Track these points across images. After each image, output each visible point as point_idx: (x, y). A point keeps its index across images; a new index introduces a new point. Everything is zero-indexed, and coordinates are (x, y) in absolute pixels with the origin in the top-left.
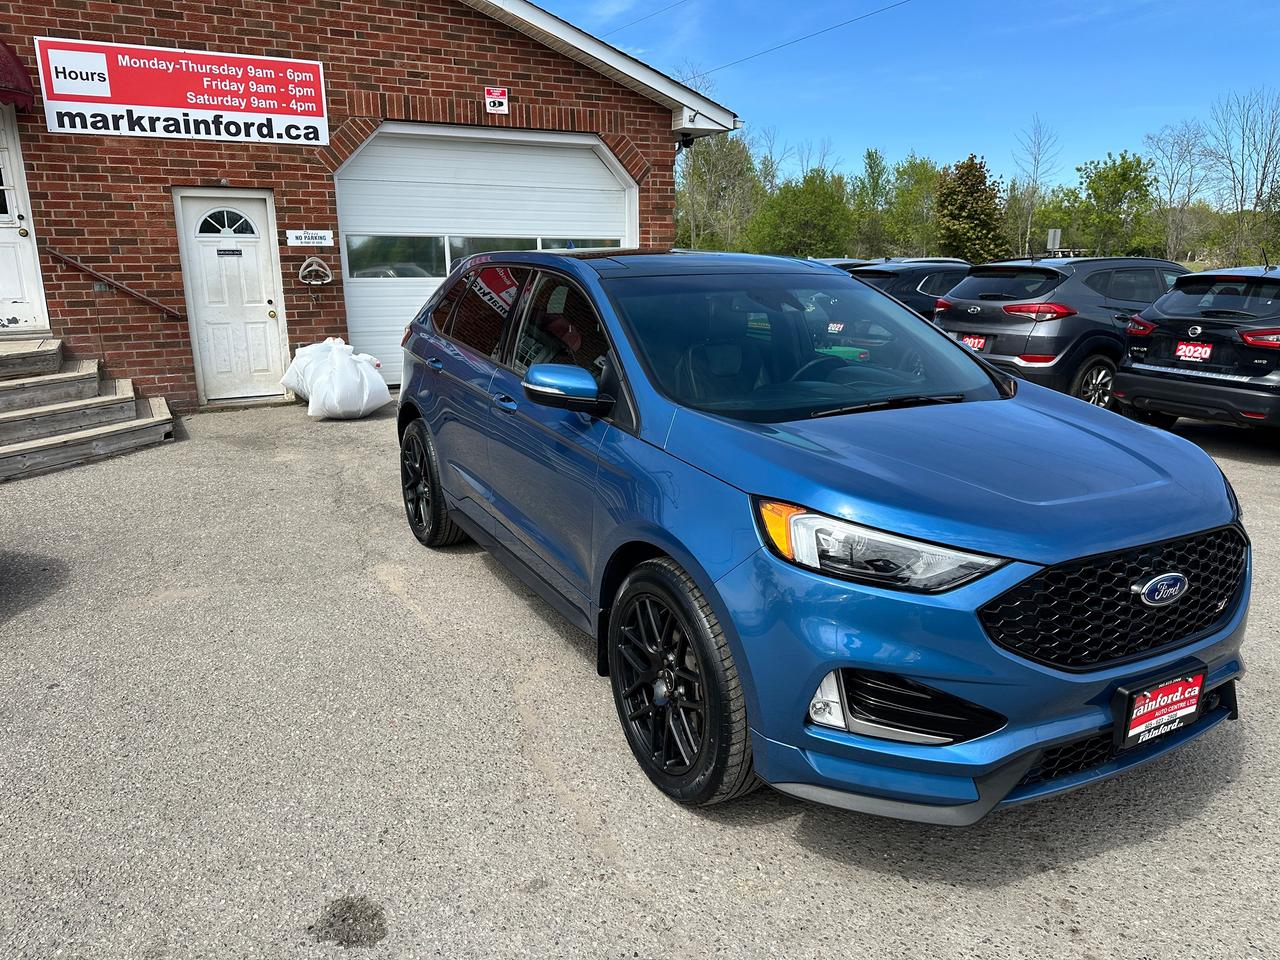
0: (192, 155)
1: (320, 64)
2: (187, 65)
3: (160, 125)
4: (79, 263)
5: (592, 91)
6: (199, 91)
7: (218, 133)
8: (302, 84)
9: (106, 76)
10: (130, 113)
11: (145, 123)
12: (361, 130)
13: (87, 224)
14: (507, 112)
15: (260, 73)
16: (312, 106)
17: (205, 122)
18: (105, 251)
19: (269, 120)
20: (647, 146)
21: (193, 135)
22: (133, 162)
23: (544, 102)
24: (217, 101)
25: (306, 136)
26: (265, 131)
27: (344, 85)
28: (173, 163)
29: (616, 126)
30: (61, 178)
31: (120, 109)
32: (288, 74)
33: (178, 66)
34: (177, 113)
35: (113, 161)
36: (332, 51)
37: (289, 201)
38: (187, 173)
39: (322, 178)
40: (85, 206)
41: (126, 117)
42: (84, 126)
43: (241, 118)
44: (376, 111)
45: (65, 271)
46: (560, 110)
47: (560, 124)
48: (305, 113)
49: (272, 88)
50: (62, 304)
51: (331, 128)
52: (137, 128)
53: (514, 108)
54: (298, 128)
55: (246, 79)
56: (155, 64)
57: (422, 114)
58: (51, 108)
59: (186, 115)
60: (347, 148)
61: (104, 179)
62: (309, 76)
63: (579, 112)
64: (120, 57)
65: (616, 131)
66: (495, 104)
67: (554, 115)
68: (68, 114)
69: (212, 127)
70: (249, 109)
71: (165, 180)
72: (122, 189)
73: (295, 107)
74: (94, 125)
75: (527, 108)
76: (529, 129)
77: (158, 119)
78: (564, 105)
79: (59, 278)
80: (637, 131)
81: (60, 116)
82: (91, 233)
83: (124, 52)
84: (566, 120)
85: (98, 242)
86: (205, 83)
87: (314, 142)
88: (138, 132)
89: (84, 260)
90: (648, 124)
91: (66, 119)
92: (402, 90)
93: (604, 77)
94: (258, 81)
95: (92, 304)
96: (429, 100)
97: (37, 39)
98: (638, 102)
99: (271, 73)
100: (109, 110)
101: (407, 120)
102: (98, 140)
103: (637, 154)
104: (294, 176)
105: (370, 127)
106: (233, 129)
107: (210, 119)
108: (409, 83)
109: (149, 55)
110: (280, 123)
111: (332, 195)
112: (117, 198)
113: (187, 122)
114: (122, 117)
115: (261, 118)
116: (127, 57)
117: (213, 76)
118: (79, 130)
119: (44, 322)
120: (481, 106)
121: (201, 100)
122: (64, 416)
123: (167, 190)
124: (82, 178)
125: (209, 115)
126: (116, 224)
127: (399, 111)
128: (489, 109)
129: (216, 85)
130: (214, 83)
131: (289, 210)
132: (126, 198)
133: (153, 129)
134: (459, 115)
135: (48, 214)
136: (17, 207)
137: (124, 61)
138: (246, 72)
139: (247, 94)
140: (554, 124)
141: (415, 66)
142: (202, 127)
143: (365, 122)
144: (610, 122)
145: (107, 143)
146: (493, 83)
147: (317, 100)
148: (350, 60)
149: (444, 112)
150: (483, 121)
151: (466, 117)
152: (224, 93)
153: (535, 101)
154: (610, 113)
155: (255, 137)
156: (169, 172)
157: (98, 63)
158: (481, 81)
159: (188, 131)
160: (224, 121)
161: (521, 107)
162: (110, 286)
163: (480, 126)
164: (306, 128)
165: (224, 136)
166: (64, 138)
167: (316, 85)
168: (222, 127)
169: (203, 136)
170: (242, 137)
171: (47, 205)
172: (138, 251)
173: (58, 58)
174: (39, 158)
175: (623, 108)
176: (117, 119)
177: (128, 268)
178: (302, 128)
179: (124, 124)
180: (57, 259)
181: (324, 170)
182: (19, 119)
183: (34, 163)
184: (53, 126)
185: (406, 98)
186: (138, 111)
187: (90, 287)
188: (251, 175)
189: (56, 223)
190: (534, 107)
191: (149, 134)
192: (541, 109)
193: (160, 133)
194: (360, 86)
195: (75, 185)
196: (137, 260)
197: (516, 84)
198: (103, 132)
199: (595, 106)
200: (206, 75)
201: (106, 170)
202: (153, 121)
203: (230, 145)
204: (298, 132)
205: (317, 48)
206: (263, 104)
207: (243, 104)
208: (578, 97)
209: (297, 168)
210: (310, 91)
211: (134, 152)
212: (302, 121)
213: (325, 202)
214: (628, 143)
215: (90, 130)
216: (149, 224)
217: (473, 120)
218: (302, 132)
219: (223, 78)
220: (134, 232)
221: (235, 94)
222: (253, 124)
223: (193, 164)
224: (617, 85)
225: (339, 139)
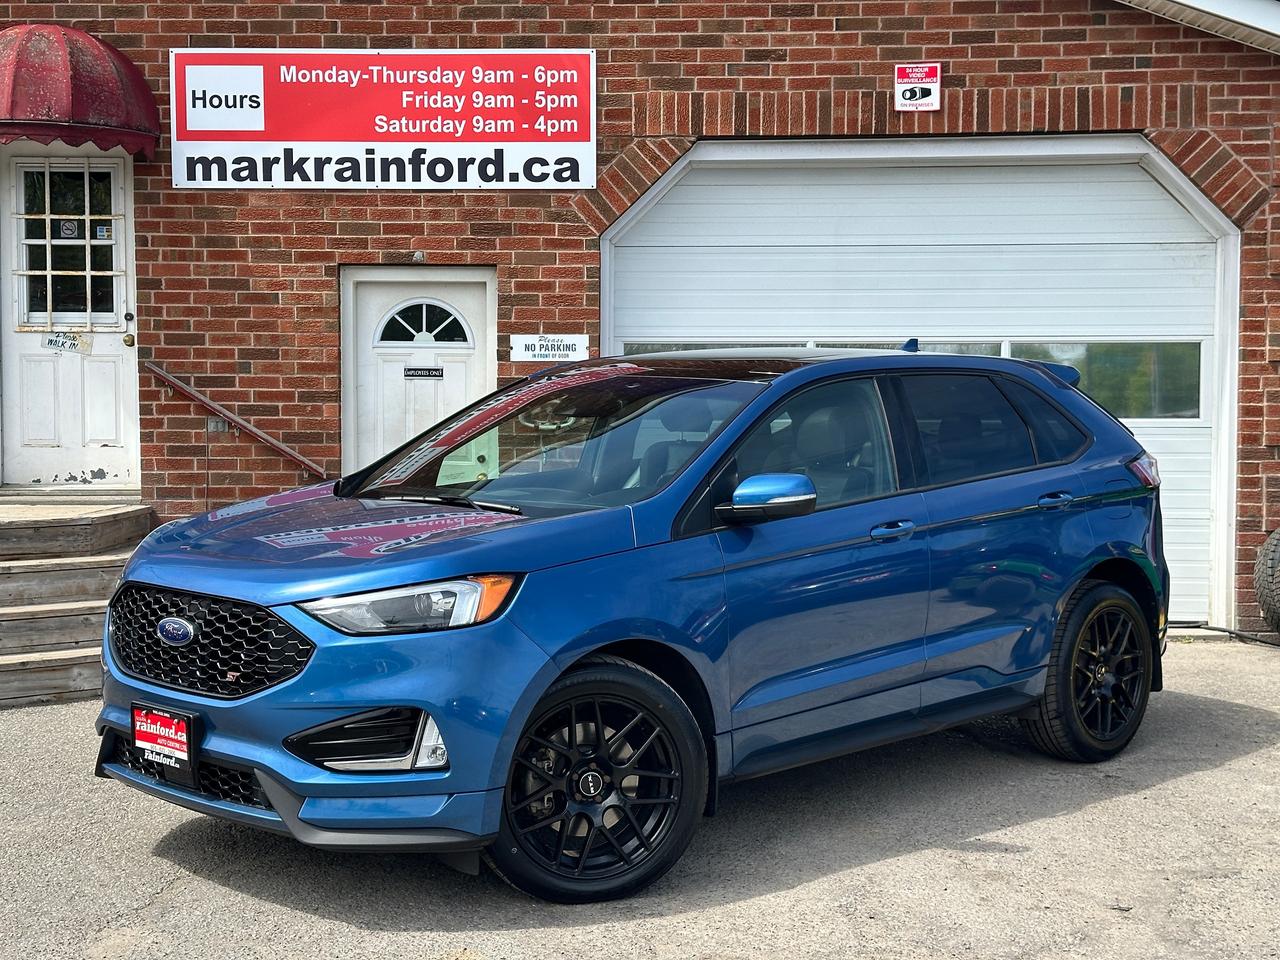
0: (374, 215)
1: (592, 53)
2: (380, 73)
3: (330, 170)
4: (192, 389)
5: (1130, 49)
6: (395, 113)
7: (417, 177)
8: (559, 89)
9: (261, 100)
10: (288, 153)
11: (309, 168)
12: (655, 159)
13: (210, 326)
14: (936, 106)
15: (492, 77)
16: (572, 124)
17: (399, 162)
18: (231, 368)
19: (499, 153)
20: (1263, 149)
21: (378, 183)
22: (285, 228)
23: (1018, 81)
24: (422, 126)
25: (558, 176)
26: (491, 170)
27: (631, 86)
28: (345, 228)
29: (1186, 114)
30: (183, 256)
31: (275, 149)
32: (537, 75)
33: (365, 77)
34: (356, 150)
35: (258, 228)
36: (615, 29)
37: (520, 286)
38: (363, 244)
39: (577, 244)
40: (210, 298)
41: (282, 161)
42: (222, 177)
43: (453, 152)
44: (682, 124)
45: (172, 399)
46: (1055, 94)
47: (1054, 119)
48: (559, 137)
49: (508, 100)
50: (159, 451)
51: (601, 160)
52: (296, 176)
53: (954, 99)
54: (544, 163)
55: (468, 88)
56: (333, 76)
57: (769, 123)
58: (182, 151)
59: (370, 151)
60: (627, 191)
61: (241, 256)
62: (571, 75)
63: (1098, 93)
64: (283, 69)
65: (1186, 122)
66: (913, 93)
67: (1040, 104)
68: (204, 161)
69: (409, 169)
70: (469, 136)
71: (329, 257)
72: (265, 272)
73: (543, 128)
74: (236, 175)
75: (983, 95)
76: (983, 134)
77: (328, 160)
78: (1063, 81)
79: (162, 410)
80: (1236, 120)
81: (191, 163)
82: (215, 340)
83: (288, 61)
84: (1069, 111)
85: (222, 354)
86: (405, 99)
87: (570, 185)
88: (297, 183)
89: (200, 382)
90: (1265, 104)
91: (199, 168)
92: (732, 84)
93: (1160, 20)
94: (488, 89)
95: (201, 451)
96: (783, 99)
97: (174, 51)
98: (1243, 62)
99: (508, 75)
100: (259, 151)
101: (740, 137)
102: (239, 197)
103: (1236, 166)
104: (533, 244)
105: (669, 153)
106: (440, 170)
107: (406, 155)
108: (748, 70)
109: (324, 63)
110: (516, 155)
111: (596, 273)
112: (258, 285)
113: (370, 163)
114: (277, 160)
115: (485, 150)
116: (293, 69)
117: (417, 88)
118: (215, 183)
119: (135, 482)
120: (885, 100)
121: (396, 126)
122: (52, 623)
123: (335, 272)
124: (212, 256)
125: (404, 150)
126: (250, 327)
127: (726, 121)
128: (901, 104)
129: (422, 101)
130: (418, 98)
131: (518, 300)
132: (271, 285)
133: (319, 177)
134: (839, 121)
135: (158, 311)
136: (126, 302)
137: (288, 74)
138: (469, 77)
139: (469, 112)
140: (1040, 119)
141: (762, 41)
142: (393, 169)
143: (662, 146)
144: (1171, 106)
145: (253, 201)
146: (912, 55)
147: (581, 114)
148: (643, 41)
149: (811, 116)
150: (888, 126)
151: (853, 122)
152: (431, 114)
153: (1003, 81)
154: (1171, 90)
155: (474, 180)
156: (337, 243)
157: (250, 80)
158: (886, 54)
159: (371, 177)
160: (428, 158)
161: (968, 96)
162: (230, 424)
163: (880, 136)
164: (559, 162)
165: (426, 183)
166: (193, 196)
167: (581, 89)
168: (424, 168)
169: (393, 184)
170: (453, 183)
171: (160, 298)
172: (278, 369)
173: (199, 78)
174: (155, 227)
175: (1203, 76)
176: (269, 163)
177: (260, 396)
178: (551, 161)
179: (278, 170)
180: (161, 381)
181: (585, 231)
182: (137, 171)
183: (149, 235)
184: (180, 179)
185: (741, 98)
186: (302, 149)
187: (201, 424)
188: (464, 244)
189: (168, 325)
190: (997, 94)
191: (313, 184)
192: (1012, 96)
193: (330, 182)
194: (659, 84)
195: (201, 267)
196: (274, 383)
197: (962, 53)
198: (248, 184)
199: (1140, 78)
200: (407, 86)
201: (247, 242)
202: (320, 163)
203: (433, 196)
204: (545, 169)
205: (590, 27)
206: (492, 127)
207: (460, 130)
208: (1096, 64)
209: (538, 230)
210: (571, 100)
211: (289, 214)
212: (552, 151)
213: (580, 286)
214: (1214, 144)
215: (231, 183)
216: (298, 327)
217: (866, 126)
218: (551, 169)
219: (432, 89)
220: (275, 339)
221: (448, 114)
222: (472, 161)
223: (374, 229)
224: (1189, 32)
225: (614, 177)
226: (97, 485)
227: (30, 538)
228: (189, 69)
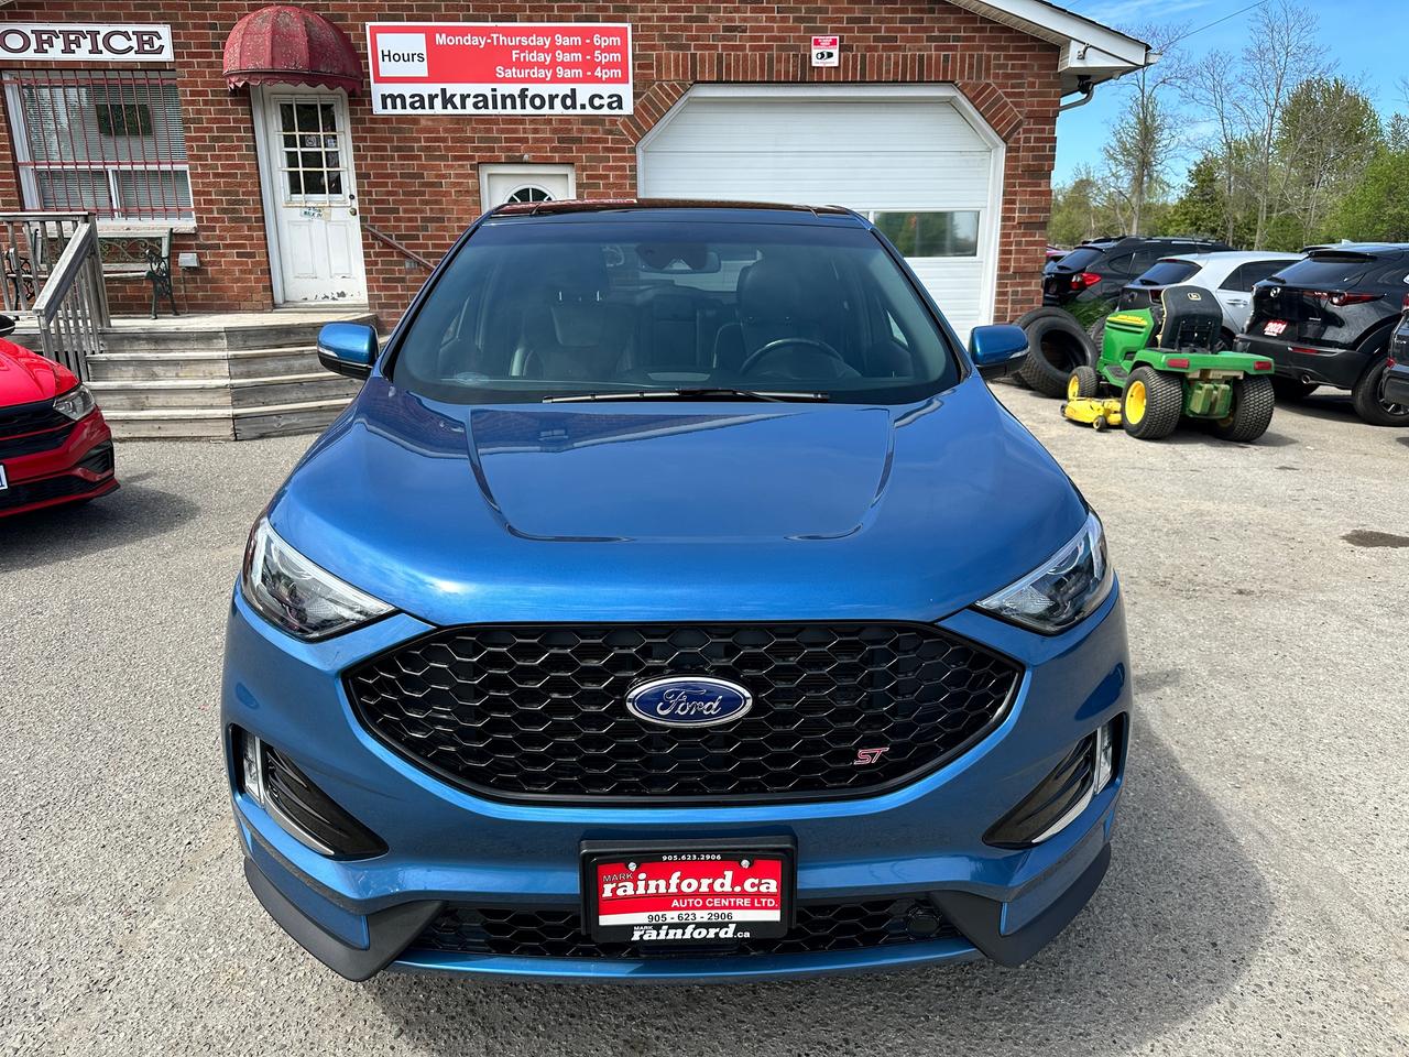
0: (498, 131)
1: (629, 26)
2: (498, 38)
3: (470, 102)
4: (394, 242)
5: (949, 30)
6: (508, 65)
7: (523, 107)
8: (609, 49)
9: (425, 57)
10: (444, 91)
11: (457, 100)
12: (668, 95)
13: (402, 202)
14: (836, 64)
15: (567, 41)
16: (618, 73)
17: (512, 97)
18: (416, 228)
19: (573, 91)
20: (1021, 95)
21: (500, 111)
22: (444, 140)
23: (884, 49)
24: (524, 73)
25: (610, 106)
26: (569, 102)
27: (653, 47)
28: (481, 140)
29: (979, 72)
30: (383, 158)
31: (435, 88)
32: (595, 40)
33: (489, 41)
34: (485, 89)
35: (427, 140)
36: (642, 11)
37: (589, 177)
38: (492, 149)
39: (623, 150)
40: (401, 185)
41: (440, 97)
42: (404, 107)
43: (545, 90)
44: (685, 73)
45: (382, 248)
46: (905, 57)
47: (904, 75)
48: (610, 81)
49: (578, 56)
50: (377, 280)
51: (636, 95)
52: (449, 105)
53: (846, 60)
54: (601, 97)
55: (553, 48)
56: (469, 40)
57: (737, 74)
58: (378, 90)
59: (494, 90)
60: (652, 116)
61: (418, 158)
62: (616, 40)
63: (930, 57)
64: (438, 36)
65: (979, 77)
66: (823, 55)
67: (896, 64)
68: (391, 96)
69: (518, 101)
70: (555, 80)
71: (471, 158)
72: (433, 168)
73: (599, 75)
74: (412, 106)
75: (863, 57)
76: (863, 82)
77: (469, 96)
78: (910, 50)
79: (377, 254)
80: (1007, 76)
81: (384, 98)
82: (405, 211)
83: (441, 30)
84: (913, 68)
85: (411, 220)
86: (514, 56)
87: (617, 112)
88: (450, 110)
89: (399, 237)
90: (1024, 67)
91: (389, 101)
92: (715, 47)
93: (967, 12)
94: (565, 49)
95: (402, 280)
96: (745, 56)
97: (369, 24)
98: (1012, 39)
99: (577, 40)
100: (427, 89)
101: (719, 82)
102: (414, 120)
103: (1005, 104)
104: (595, 150)
105: (677, 92)
106: (538, 102)
107: (516, 93)
108: (724, 38)
109: (463, 32)
110: (584, 92)
111: (634, 168)
112: (429, 176)
113: (494, 97)
114: (437, 96)
115: (565, 89)
116: (444, 36)
117: (522, 48)
118: (399, 111)
119: (364, 299)
120: (806, 59)
121: (509, 73)
123: (475, 167)
124: (400, 158)
125: (515, 89)
126: (426, 202)
127: (711, 71)
128: (816, 62)
129: (525, 57)
130: (522, 55)
131: (589, 186)
132: (437, 176)
133: (463, 107)
134: (779, 72)
135: (370, 193)
136: (349, 187)
137: (441, 39)
138: (553, 41)
139: (554, 64)
140: (896, 74)
141: (733, 20)
142: (509, 101)
143: (673, 87)
144: (971, 67)
145: (423, 122)
146: (822, 31)
147: (623, 66)
148: (660, 19)
149: (762, 69)
150: (807, 75)
151: (787, 73)
152: (530, 65)
153: (875, 49)
154: (971, 57)
155: (558, 109)
156: (476, 149)
157: (417, 43)
158: (808, 30)
159: (495, 107)
160: (530, 94)
161: (855, 57)
162: (419, 263)
163: (803, 82)
164: (610, 97)
165: (529, 110)
166: (386, 120)
167: (622, 49)
168: (527, 101)
169: (509, 111)
170: (546, 110)
171: (370, 185)
172: (444, 229)
173: (386, 42)
174: (365, 139)
175: (991, 48)
176: (432, 98)
177: (435, 246)
178: (605, 97)
179: (438, 102)
180: (375, 237)
181: (627, 142)
182: (351, 103)
183: (361, 145)
184: (378, 109)
185: (720, 57)
186: (451, 88)
187: (401, 263)
188: (554, 150)
189: (377, 202)
190: (872, 57)
191: (460, 111)
192: (880, 57)
193: (470, 110)
194: (670, 47)
195: (394, 165)
196: (443, 238)
197: (851, 30)
198: (420, 111)
199: (953, 48)
200: (515, 47)
201: (421, 149)
202: (464, 98)
203: (534, 119)
204: (602, 102)
205: (627, 9)
206: (569, 74)
207: (549, 76)
208: (930, 39)
209: (598, 141)
210: (617, 57)
211: (446, 130)
212: (606, 90)
213: (624, 177)
214: (994, 91)
215: (409, 111)
216: (456, 202)
217: (795, 76)
218: (606, 101)
219: (531, 49)
220: (442, 210)
221: (541, 65)
222: (557, 96)
223: (497, 140)
224: (984, 20)
225: (644, 107)
226: (341, 301)
227: (311, 334)
228: (378, 35)
